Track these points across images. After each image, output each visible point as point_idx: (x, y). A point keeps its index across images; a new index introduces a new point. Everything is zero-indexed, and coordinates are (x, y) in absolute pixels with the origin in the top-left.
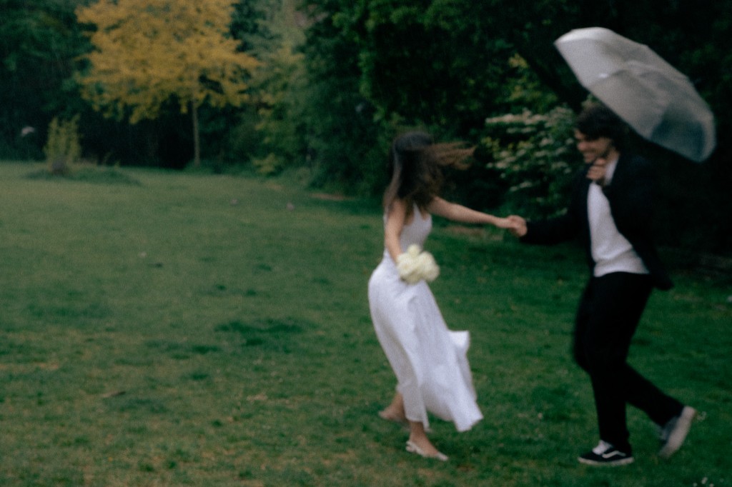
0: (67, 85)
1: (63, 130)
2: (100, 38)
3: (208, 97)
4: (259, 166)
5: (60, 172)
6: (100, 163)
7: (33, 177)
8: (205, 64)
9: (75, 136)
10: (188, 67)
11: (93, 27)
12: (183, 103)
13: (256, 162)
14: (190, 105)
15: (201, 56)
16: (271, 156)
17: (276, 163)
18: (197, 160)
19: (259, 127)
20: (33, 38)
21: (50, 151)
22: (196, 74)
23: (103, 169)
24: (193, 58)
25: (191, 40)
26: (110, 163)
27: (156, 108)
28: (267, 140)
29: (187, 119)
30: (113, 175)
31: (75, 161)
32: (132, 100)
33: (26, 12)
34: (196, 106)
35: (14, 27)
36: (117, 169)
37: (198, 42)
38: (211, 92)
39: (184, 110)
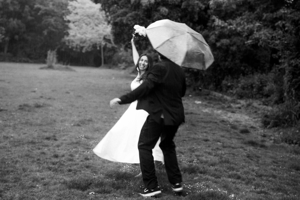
0: (63, 40)
1: (52, 54)
2: (71, 25)
3: (106, 44)
4: (120, 66)
5: (50, 67)
6: (64, 64)
7: (42, 68)
8: (105, 34)
9: (55, 56)
10: (100, 35)
11: (69, 21)
12: (98, 46)
13: (120, 65)
14: (100, 47)
15: (103, 31)
16: (124, 63)
17: (125, 65)
18: (103, 64)
19: (120, 54)
20: (52, 25)
21: (48, 61)
22: (102, 37)
23: (64, 66)
24: (101, 32)
25: (100, 26)
26: (67, 64)
27: (91, 47)
28: (123, 58)
29: (100, 51)
30: (67, 68)
31: (56, 63)
32: (82, 45)
33: (50, 17)
34: (102, 47)
35: (46, 21)
36: (69, 66)
37: (102, 26)
38: (107, 43)
39: (98, 48)
